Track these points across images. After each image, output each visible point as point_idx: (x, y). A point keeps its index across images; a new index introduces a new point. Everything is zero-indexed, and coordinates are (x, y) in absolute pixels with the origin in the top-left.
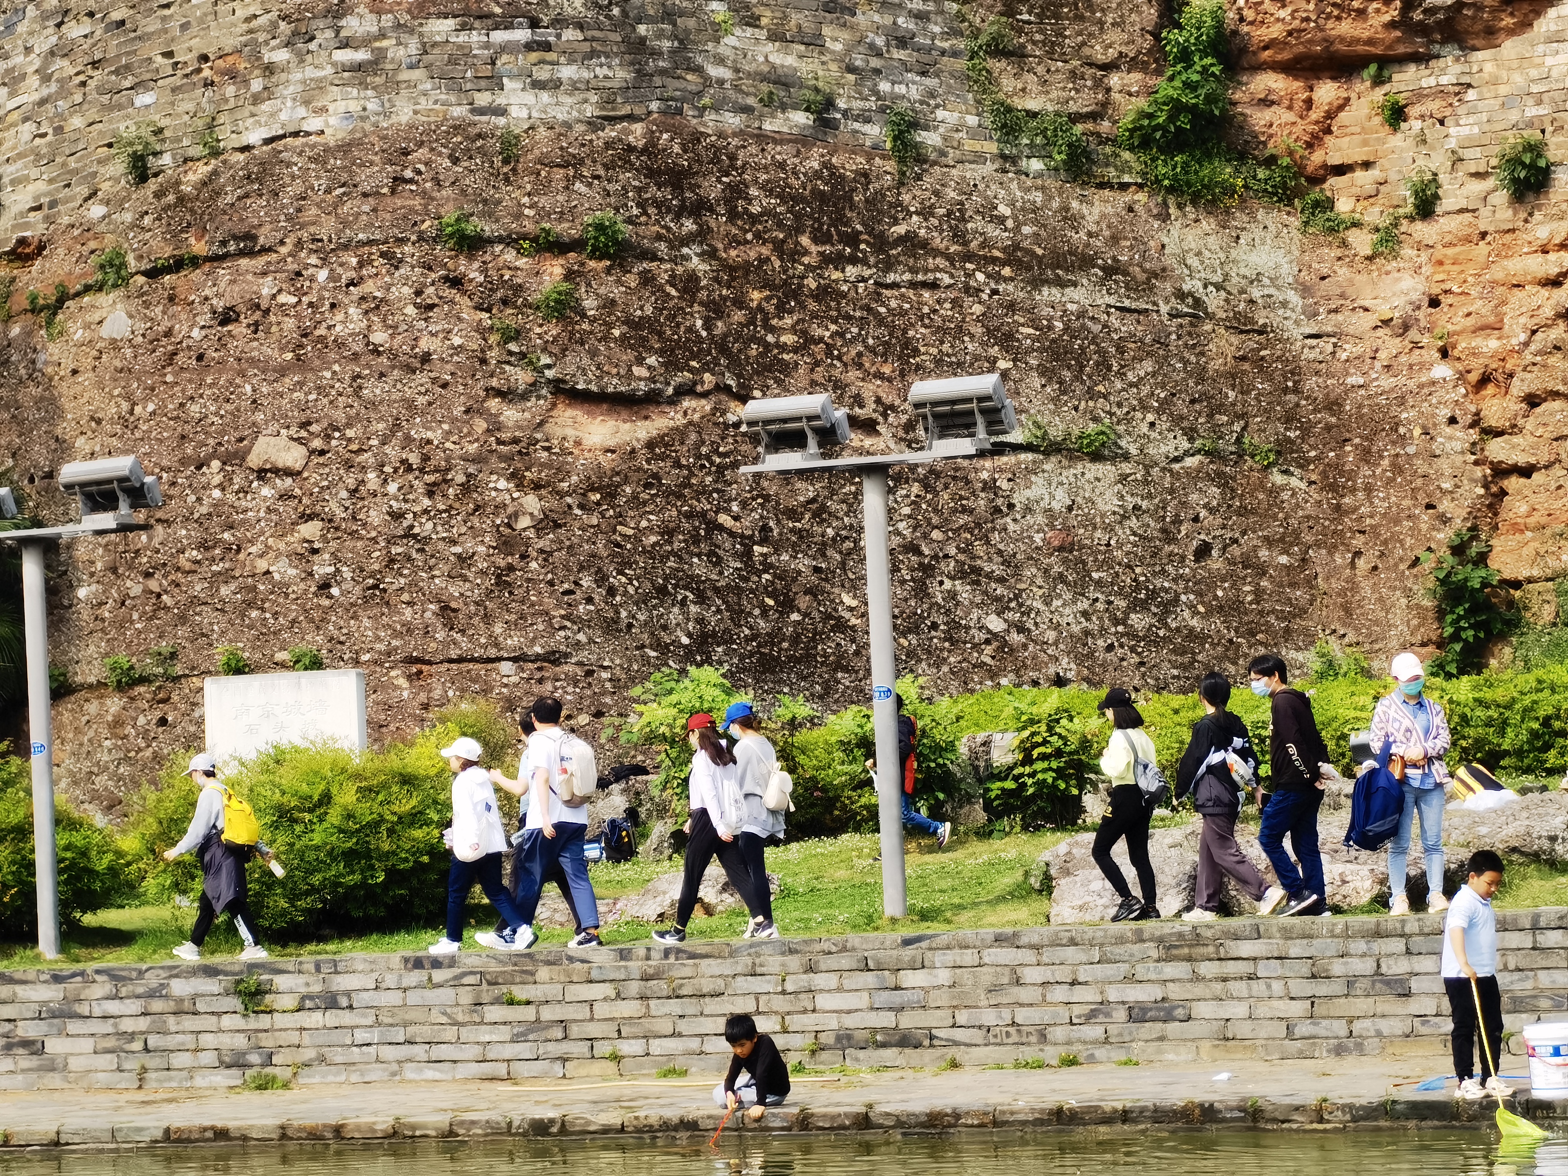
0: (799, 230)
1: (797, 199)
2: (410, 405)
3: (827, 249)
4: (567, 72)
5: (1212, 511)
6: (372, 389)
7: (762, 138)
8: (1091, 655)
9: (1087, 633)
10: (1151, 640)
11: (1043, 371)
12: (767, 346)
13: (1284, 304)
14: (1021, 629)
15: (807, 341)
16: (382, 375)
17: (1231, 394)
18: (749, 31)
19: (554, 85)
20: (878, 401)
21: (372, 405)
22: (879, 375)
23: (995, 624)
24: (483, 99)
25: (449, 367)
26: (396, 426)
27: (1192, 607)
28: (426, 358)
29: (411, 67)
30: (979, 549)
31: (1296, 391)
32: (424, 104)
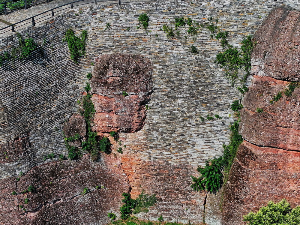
0: (50, 177)
1: (50, 172)
2: (10, 217)
3: (54, 178)
4: (23, 166)
5: (97, 196)
6: (4, 216)
7: (44, 165)
8: (86, 219)
9: (85, 216)
10: (92, 215)
11: (79, 185)
12: (49, 194)
13: (103, 165)
14: (78, 219)
15: (53, 191)
16: (5, 214)
17: (99, 180)
18: (41, 149)
19: (21, 169)
20: (61, 196)
21: (4, 218)
22: (61, 193)
23: (75, 219)
24: (13, 173)
25: (14, 212)
26: (8, 221)
27: (96, 209)
28: (11, 211)
29: (4, 171)
30: (73, 211)
31: (106, 177)
32: (6, 176)
